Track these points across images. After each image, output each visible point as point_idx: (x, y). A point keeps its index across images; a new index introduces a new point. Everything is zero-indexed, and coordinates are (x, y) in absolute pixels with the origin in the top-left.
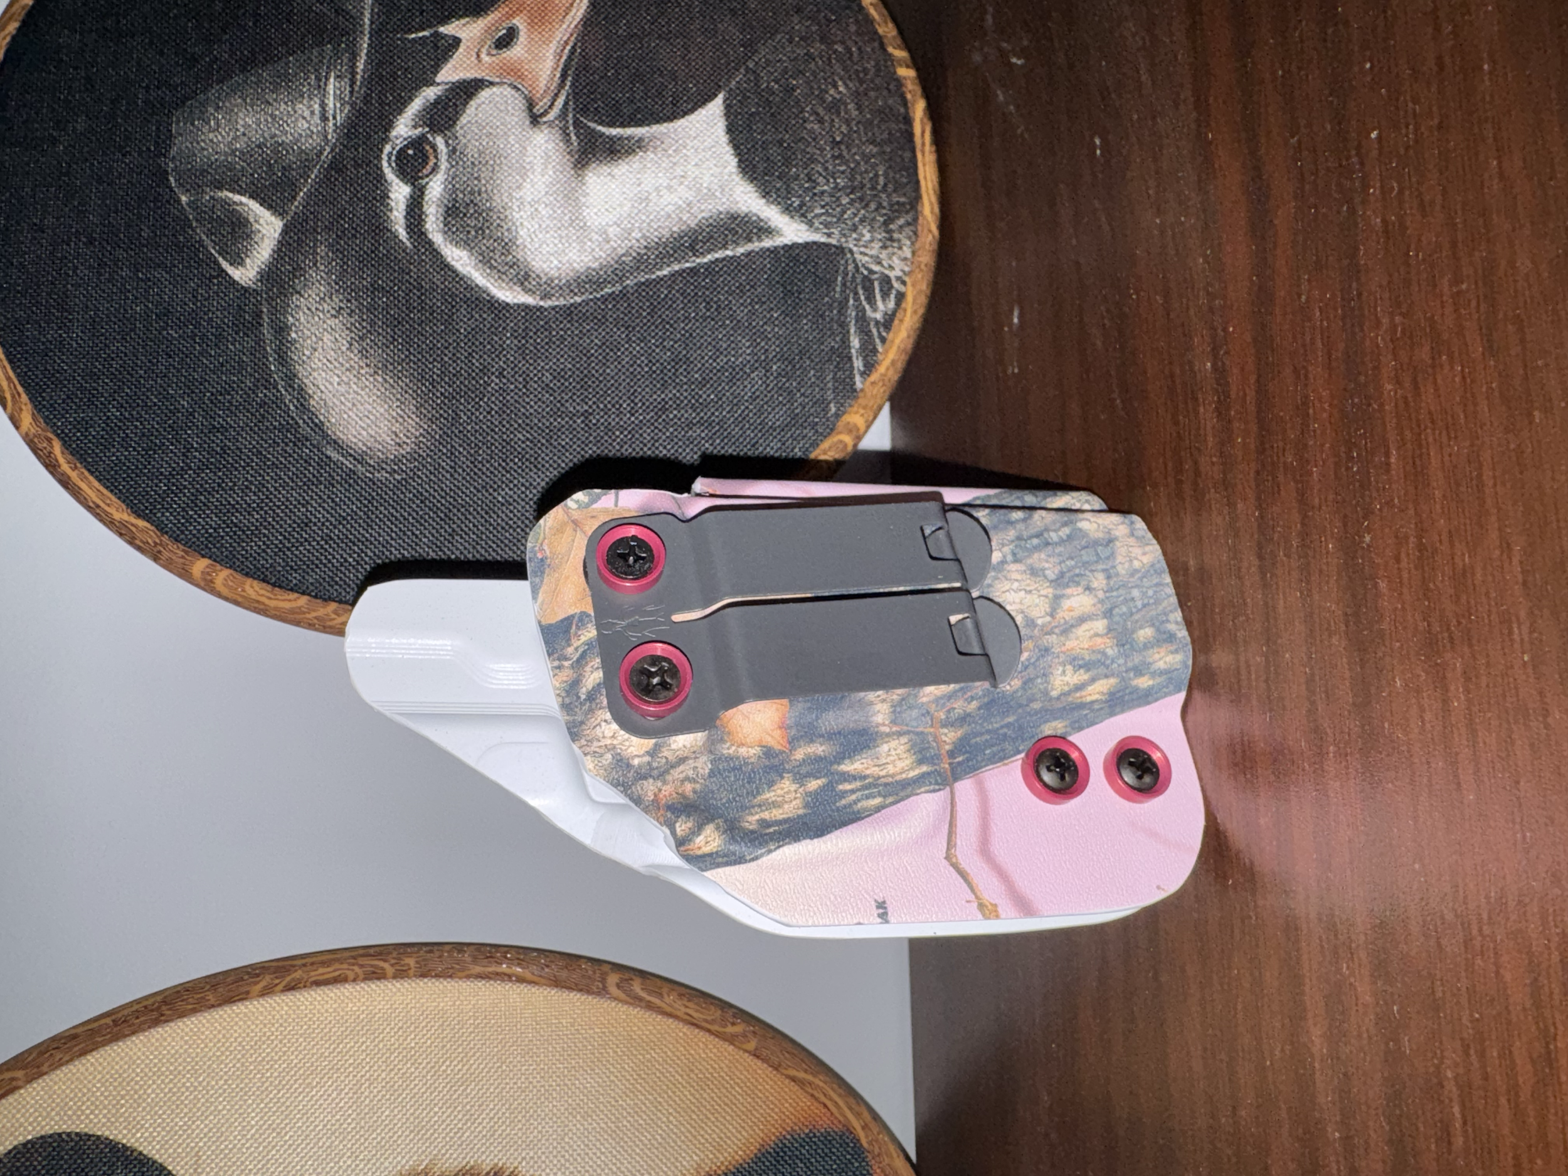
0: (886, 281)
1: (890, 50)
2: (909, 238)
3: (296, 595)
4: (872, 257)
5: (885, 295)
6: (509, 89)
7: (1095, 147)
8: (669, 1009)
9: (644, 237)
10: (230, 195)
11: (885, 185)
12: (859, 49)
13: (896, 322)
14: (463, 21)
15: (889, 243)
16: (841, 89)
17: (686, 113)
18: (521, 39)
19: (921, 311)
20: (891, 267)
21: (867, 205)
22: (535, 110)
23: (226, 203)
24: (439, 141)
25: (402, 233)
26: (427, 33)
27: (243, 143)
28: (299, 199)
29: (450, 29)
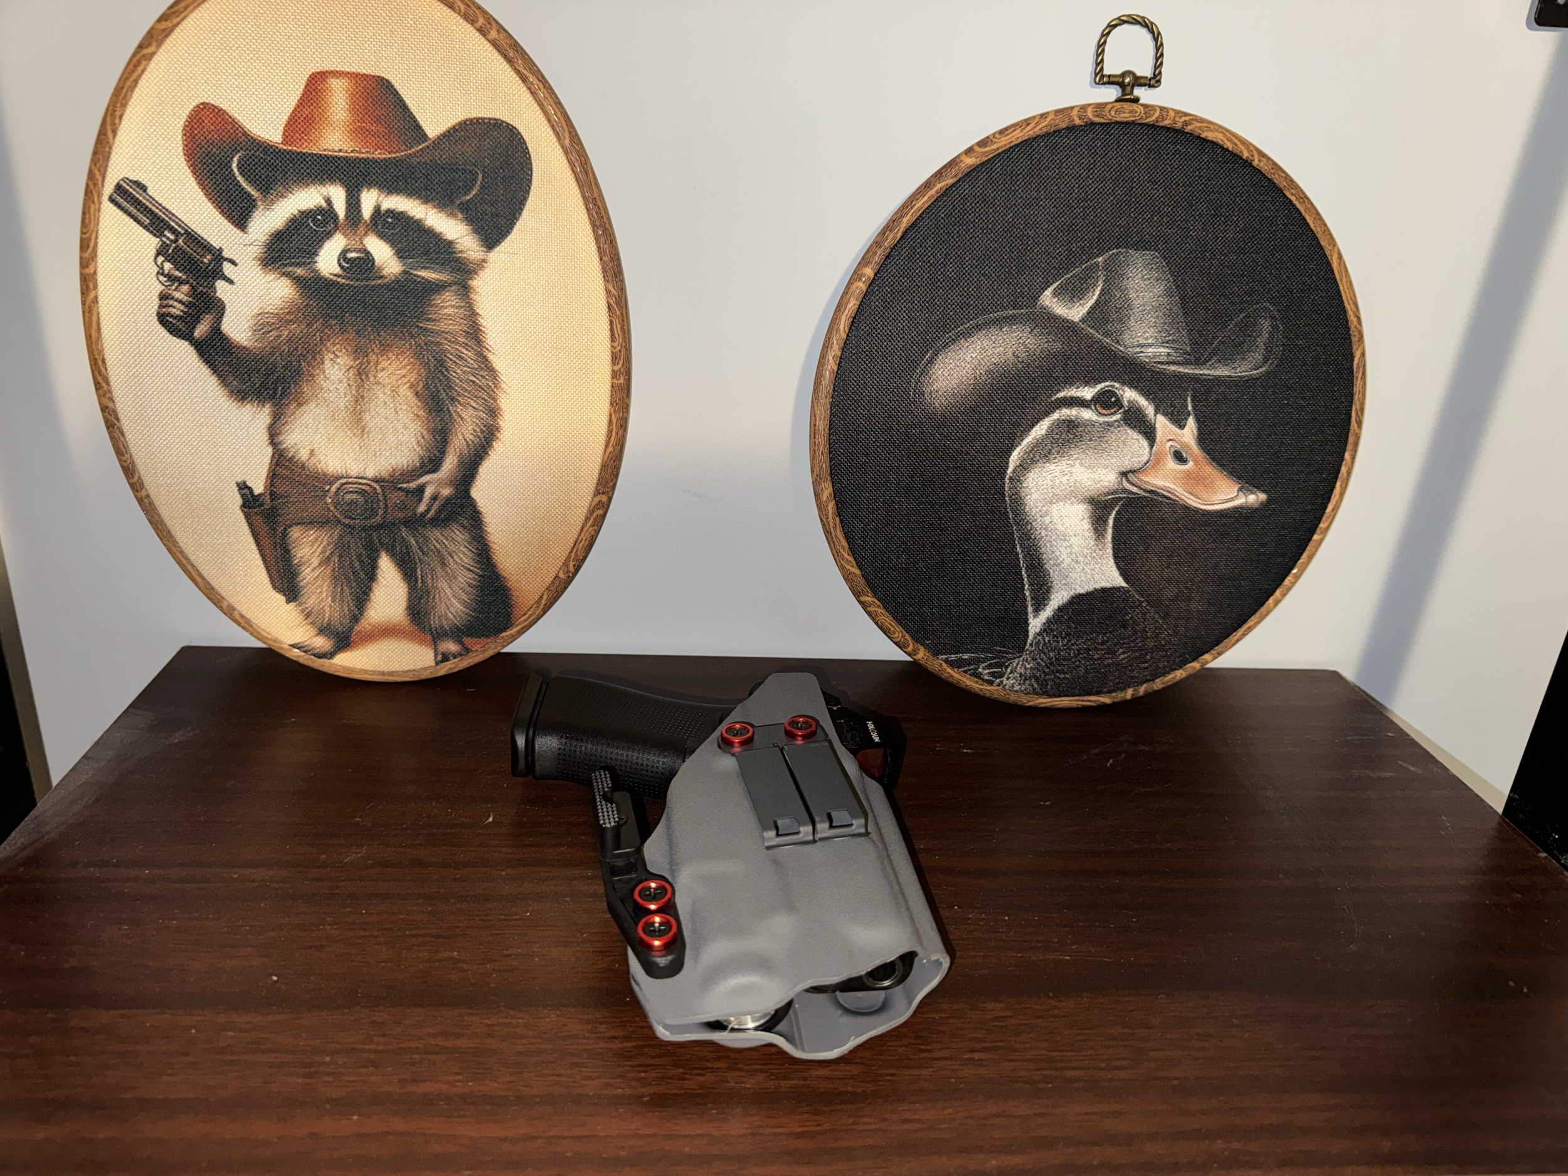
0: (1001, 675)
1: (1145, 685)
2: (1025, 690)
3: (847, 331)
4: (1016, 668)
5: (992, 674)
6: (1147, 458)
7: (1045, 801)
8: (585, 529)
9: (1042, 537)
10: (1099, 288)
11: (1059, 678)
12: (1148, 668)
13: (976, 679)
14: (1195, 431)
15: (1023, 678)
16: (1122, 656)
17: (1117, 564)
18: (1178, 466)
19: (981, 693)
20: (1008, 679)
21: (1048, 667)
22: (1131, 474)
23: (1095, 285)
24: (1118, 417)
25: (1061, 394)
26: (1190, 408)
27: (1132, 295)
28: (1091, 331)
29: (1191, 422)
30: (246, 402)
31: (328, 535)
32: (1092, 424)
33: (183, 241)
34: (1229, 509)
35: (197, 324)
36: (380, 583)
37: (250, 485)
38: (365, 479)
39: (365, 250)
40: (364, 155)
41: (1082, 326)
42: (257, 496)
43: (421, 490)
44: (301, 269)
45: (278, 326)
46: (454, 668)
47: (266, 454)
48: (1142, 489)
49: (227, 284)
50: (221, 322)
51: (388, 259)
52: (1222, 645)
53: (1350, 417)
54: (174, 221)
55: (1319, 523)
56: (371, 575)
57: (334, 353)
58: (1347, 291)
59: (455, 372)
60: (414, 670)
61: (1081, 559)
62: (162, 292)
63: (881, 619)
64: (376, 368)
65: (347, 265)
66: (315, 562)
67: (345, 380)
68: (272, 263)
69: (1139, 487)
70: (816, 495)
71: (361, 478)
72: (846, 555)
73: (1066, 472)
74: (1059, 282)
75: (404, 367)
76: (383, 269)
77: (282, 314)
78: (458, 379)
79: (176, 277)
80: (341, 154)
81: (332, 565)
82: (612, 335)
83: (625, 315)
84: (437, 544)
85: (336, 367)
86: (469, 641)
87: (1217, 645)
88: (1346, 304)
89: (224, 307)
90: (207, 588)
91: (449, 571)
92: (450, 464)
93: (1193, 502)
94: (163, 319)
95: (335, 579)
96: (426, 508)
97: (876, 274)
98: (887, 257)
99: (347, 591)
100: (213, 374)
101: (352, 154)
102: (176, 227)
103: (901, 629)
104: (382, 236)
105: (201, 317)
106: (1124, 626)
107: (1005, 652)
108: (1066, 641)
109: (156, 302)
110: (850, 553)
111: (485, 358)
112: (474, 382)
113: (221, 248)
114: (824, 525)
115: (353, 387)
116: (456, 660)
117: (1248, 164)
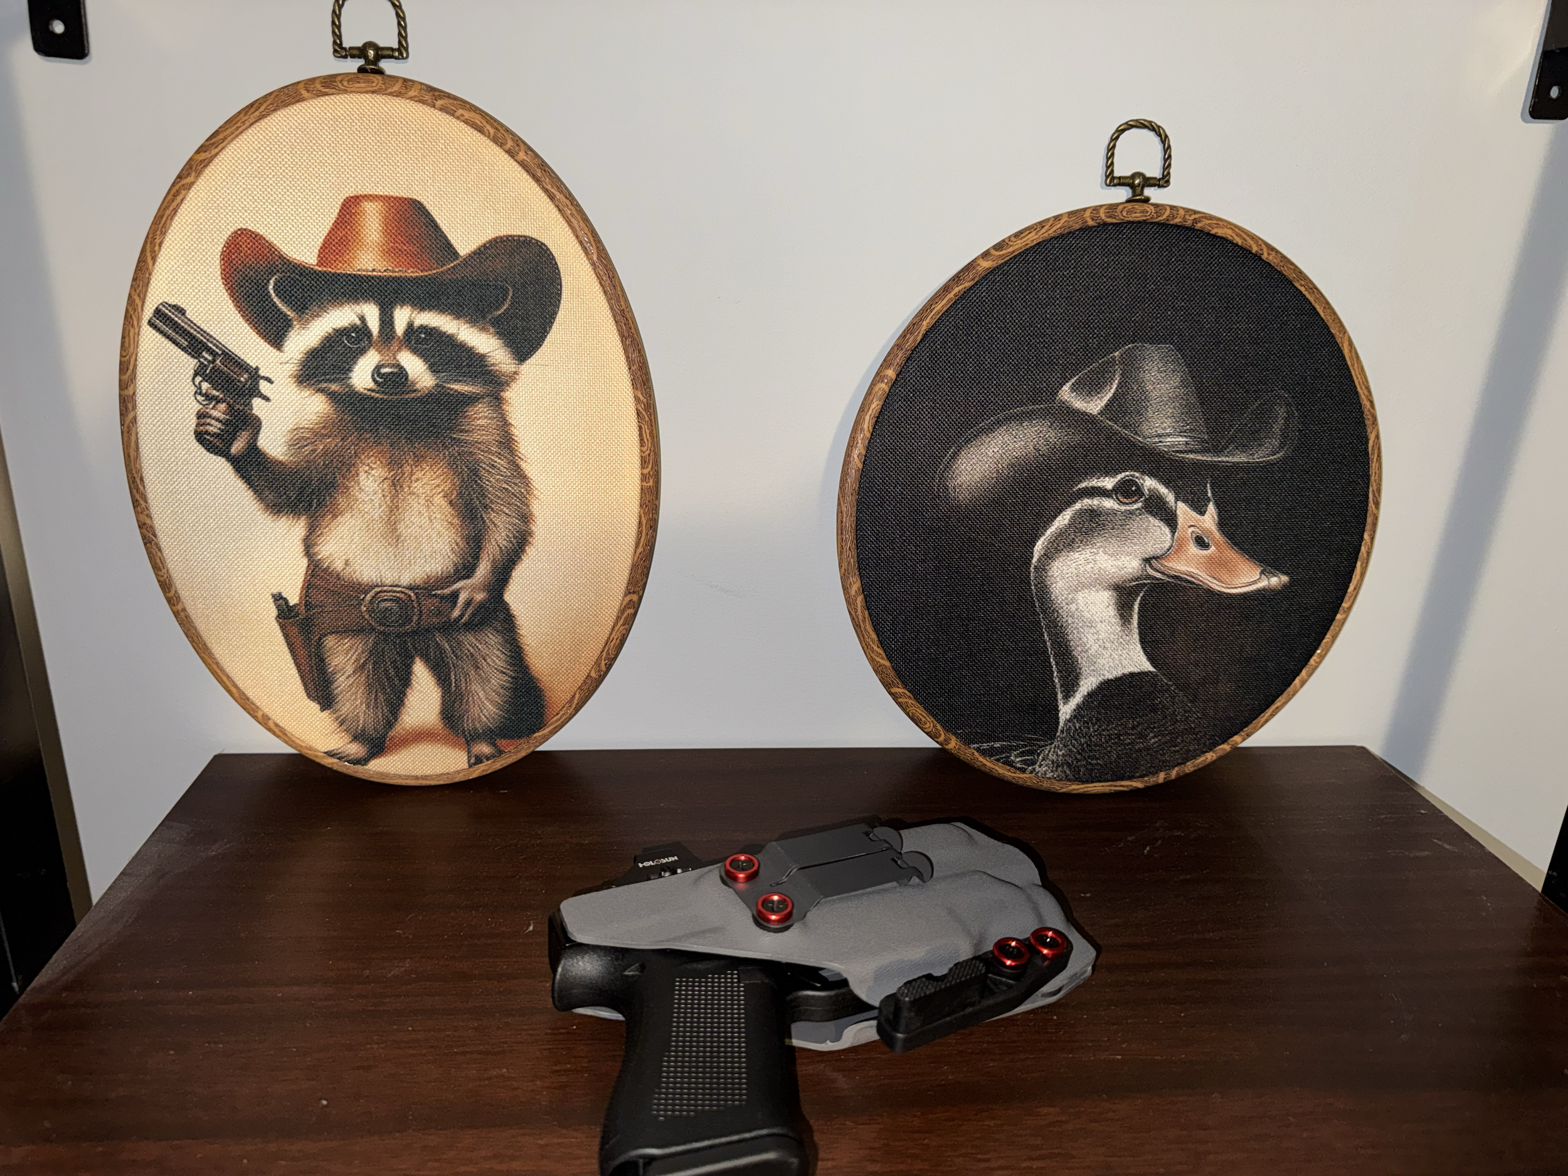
0: (1033, 763)
1: (1177, 769)
2: (1058, 776)
3: (871, 431)
4: (1048, 755)
5: (1024, 762)
6: (1169, 544)
7: (1085, 893)
8: (616, 629)
9: (1069, 625)
10: (1117, 381)
11: (1091, 764)
12: (1178, 751)
14: (1216, 517)
15: (1055, 765)
16: (1153, 740)
17: (1144, 649)
18: (1201, 551)
19: (1014, 781)
20: (1040, 766)
21: (1080, 754)
22: (1154, 560)
23: (1112, 379)
24: (1139, 505)
25: (1083, 485)
26: (1210, 495)
27: (1150, 387)
28: (1110, 423)
29: (1211, 508)
30: (281, 515)
31: (363, 643)
32: (1114, 513)
33: (220, 362)
34: (1252, 592)
35: (234, 441)
36: (414, 688)
37: (285, 596)
38: (399, 586)
39: (399, 365)
40: (397, 274)
41: (1101, 419)
42: (292, 607)
43: (455, 595)
44: (336, 384)
45: (313, 440)
46: (487, 770)
47: (301, 564)
48: (1165, 574)
49: (263, 401)
50: (257, 438)
51: (422, 373)
52: (1251, 726)
53: (1368, 498)
54: (211, 342)
55: (1342, 602)
56: (405, 679)
57: (368, 465)
58: (1359, 376)
59: (488, 481)
60: (448, 774)
61: (1108, 645)
62: (199, 411)
63: (912, 710)
64: (410, 478)
65: (381, 380)
66: (350, 670)
67: (380, 491)
68: (308, 380)
69: (1163, 573)
70: (844, 590)
71: (397, 586)
72: (875, 648)
73: (1090, 560)
74: (1077, 377)
75: (438, 477)
76: (417, 382)
77: (318, 428)
78: (491, 487)
79: (213, 396)
80: (375, 273)
81: (366, 672)
82: (642, 440)
83: (653, 421)
84: (470, 648)
85: (371, 479)
86: (502, 743)
87: (1246, 726)
88: (1359, 389)
89: (261, 424)
90: (242, 699)
91: (483, 674)
92: (483, 570)
93: (1217, 586)
94: (201, 437)
95: (369, 686)
96: (459, 613)
97: (898, 375)
98: (908, 359)
99: (381, 697)
100: (249, 488)
101: (385, 273)
102: (214, 348)
103: (932, 719)
104: (415, 351)
105: (238, 434)
106: (1154, 710)
107: (1037, 740)
108: (1097, 727)
109: (194, 421)
110: (880, 645)
111: (518, 466)
112: (506, 489)
113: (257, 367)
114: (853, 619)
115: (388, 498)
116: (489, 762)
117: (1257, 257)
